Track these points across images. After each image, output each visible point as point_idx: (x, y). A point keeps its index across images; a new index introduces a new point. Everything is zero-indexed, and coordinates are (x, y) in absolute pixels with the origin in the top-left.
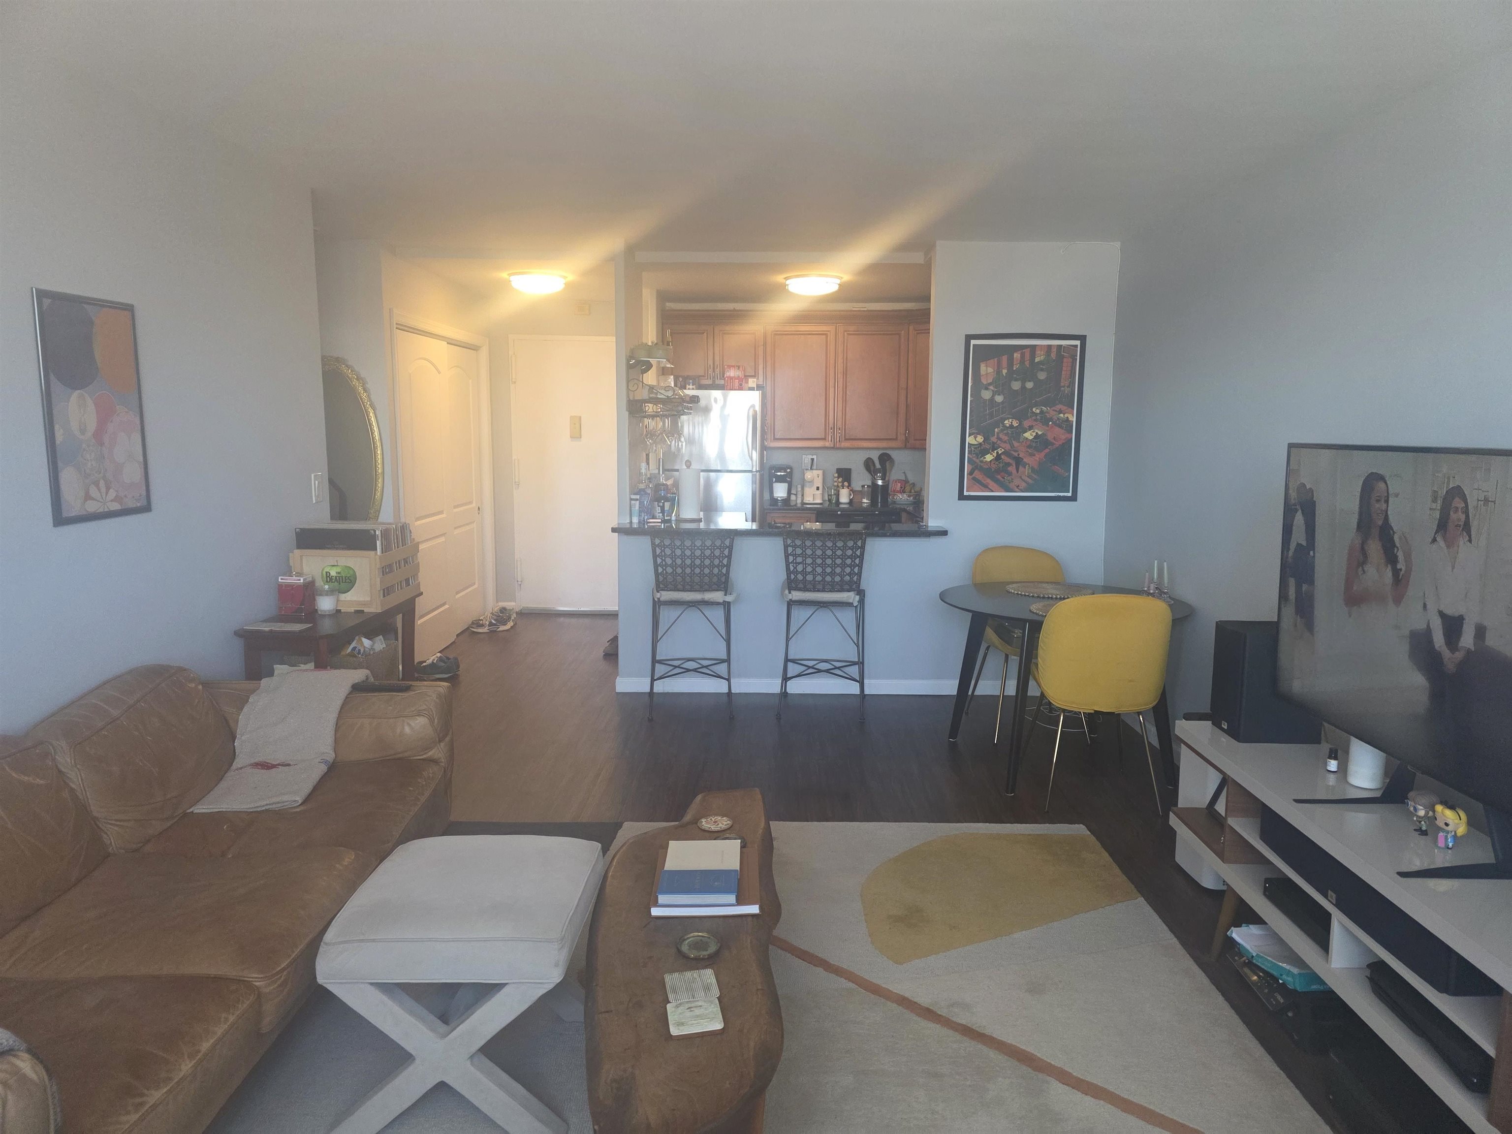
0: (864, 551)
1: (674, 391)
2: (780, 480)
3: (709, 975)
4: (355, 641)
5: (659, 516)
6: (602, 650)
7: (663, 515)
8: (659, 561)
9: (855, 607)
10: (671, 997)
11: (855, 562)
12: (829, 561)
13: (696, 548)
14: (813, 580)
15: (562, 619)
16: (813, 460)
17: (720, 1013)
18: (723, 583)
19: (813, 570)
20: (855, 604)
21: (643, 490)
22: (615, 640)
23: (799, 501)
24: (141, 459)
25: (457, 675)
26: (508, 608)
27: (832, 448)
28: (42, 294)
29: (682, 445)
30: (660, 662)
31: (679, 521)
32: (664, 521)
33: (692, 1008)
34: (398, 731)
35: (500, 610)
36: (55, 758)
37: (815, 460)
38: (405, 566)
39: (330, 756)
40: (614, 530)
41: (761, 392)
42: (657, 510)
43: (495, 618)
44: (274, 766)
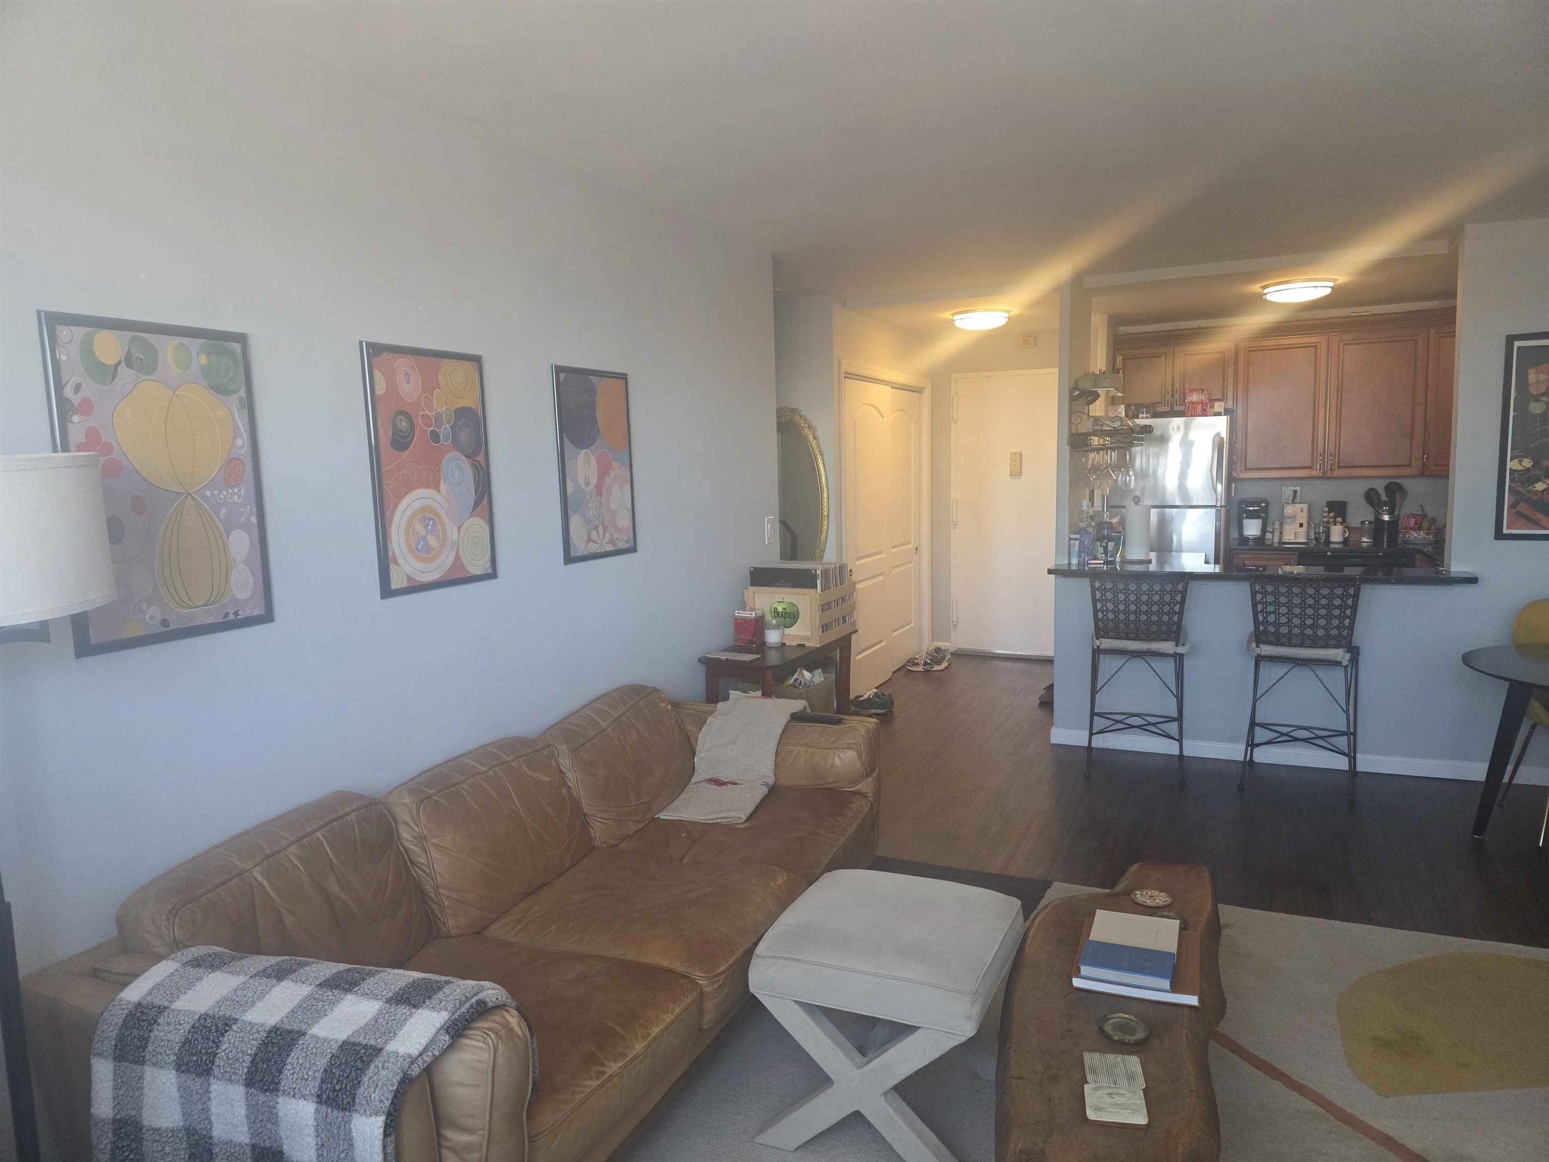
0: (1358, 600)
1: (1122, 422)
2: (1253, 515)
3: (1134, 1063)
4: (797, 673)
5: (1101, 557)
6: (1038, 696)
7: (1106, 556)
8: (1099, 605)
9: (1345, 666)
10: (1089, 1077)
11: (1345, 614)
12: (1310, 611)
13: (1142, 592)
14: (1288, 633)
15: (996, 663)
16: (1295, 492)
17: (1145, 1107)
18: (1176, 633)
19: (1288, 622)
20: (1345, 663)
21: (1084, 529)
22: (1050, 688)
23: (1276, 540)
24: (630, 507)
25: (892, 711)
26: (943, 648)
27: (1321, 477)
28: (559, 370)
29: (1130, 480)
30: (1100, 715)
31: (1124, 562)
32: (1107, 563)
33: (1113, 1094)
34: (830, 762)
35: (935, 650)
36: (558, 760)
37: (1299, 492)
38: (842, 604)
39: (771, 780)
40: (1050, 572)
41: (1229, 416)
42: (1100, 550)
43: (930, 658)
44: (724, 784)
